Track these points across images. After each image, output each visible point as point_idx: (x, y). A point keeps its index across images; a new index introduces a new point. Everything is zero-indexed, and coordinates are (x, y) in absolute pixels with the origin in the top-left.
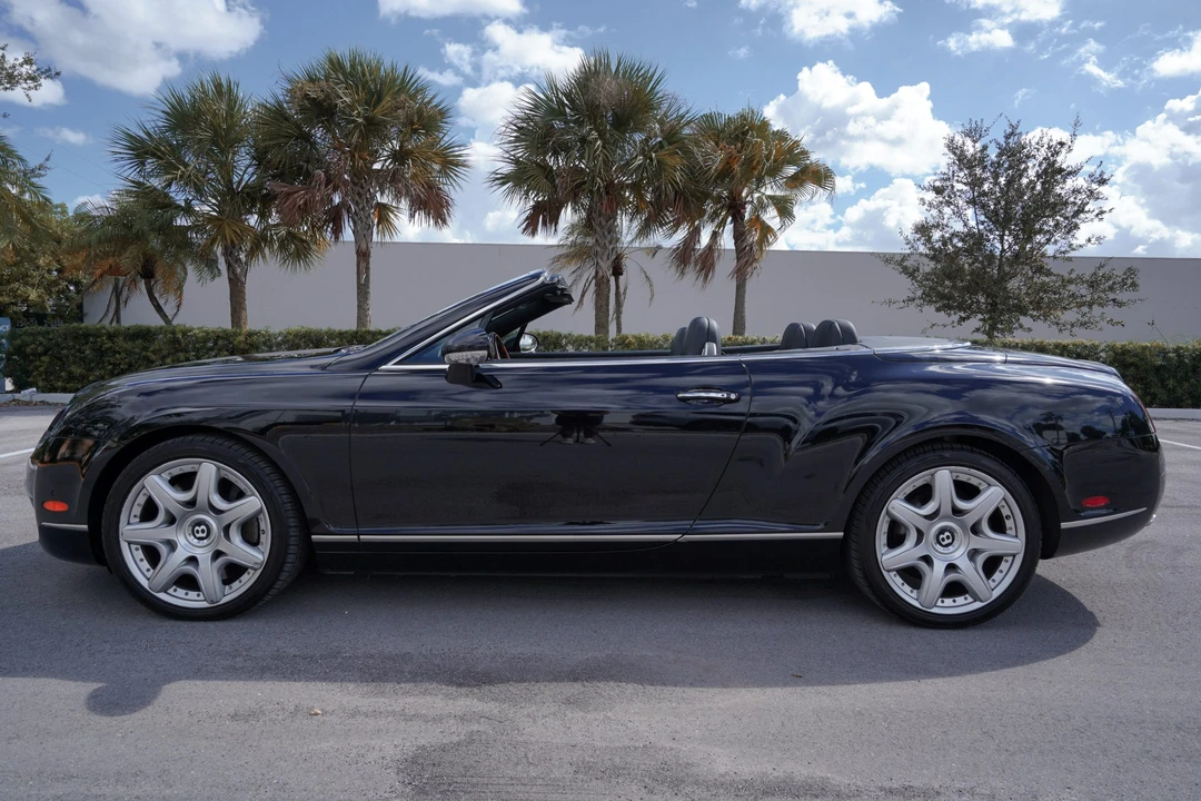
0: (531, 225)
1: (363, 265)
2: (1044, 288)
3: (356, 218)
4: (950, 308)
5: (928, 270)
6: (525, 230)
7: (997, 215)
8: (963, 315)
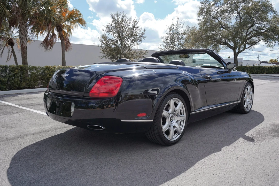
4: (112, 58)
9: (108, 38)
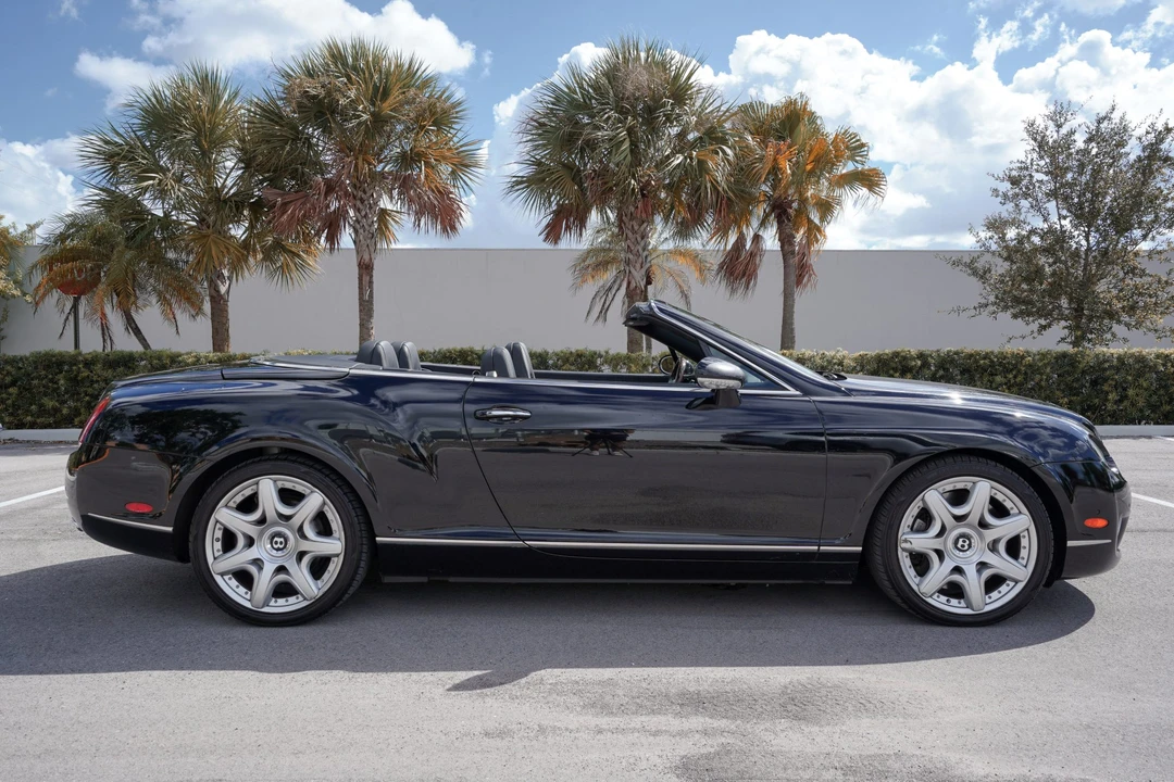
0: (553, 232)
1: (366, 279)
2: (1138, 291)
3: (358, 226)
4: (1029, 314)
5: (1001, 271)
6: (546, 238)
7: (1081, 208)
8: (1043, 322)
9: (1028, 228)
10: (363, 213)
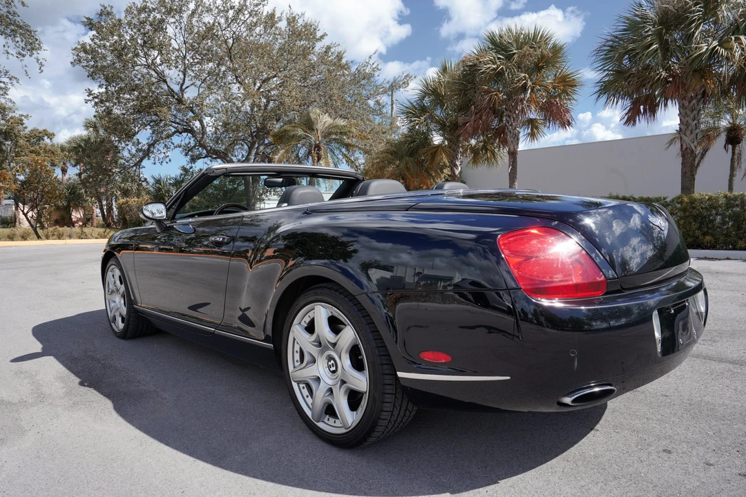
1: (511, 161)
6: (626, 123)
10: (510, 123)
